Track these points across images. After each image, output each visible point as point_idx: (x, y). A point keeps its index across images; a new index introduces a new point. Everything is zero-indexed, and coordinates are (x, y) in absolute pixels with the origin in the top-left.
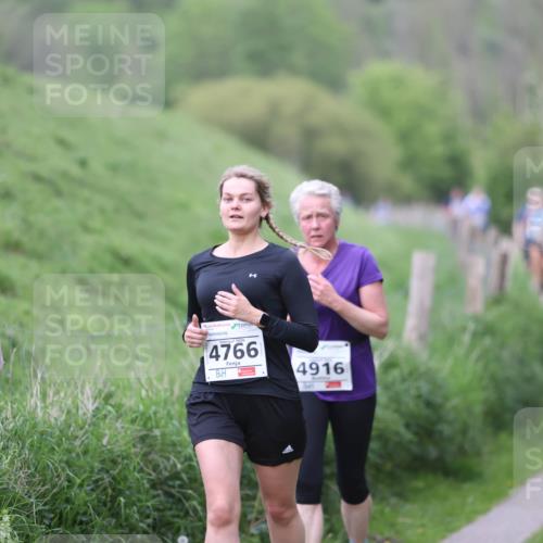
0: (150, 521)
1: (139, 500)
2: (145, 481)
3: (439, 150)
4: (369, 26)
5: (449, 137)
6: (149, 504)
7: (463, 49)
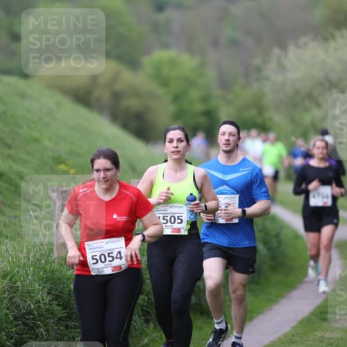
0: (13, 341)
1: (7, 328)
2: (10, 316)
3: (199, 107)
4: (156, 27)
5: (205, 99)
6: (13, 330)
7: (215, 44)
